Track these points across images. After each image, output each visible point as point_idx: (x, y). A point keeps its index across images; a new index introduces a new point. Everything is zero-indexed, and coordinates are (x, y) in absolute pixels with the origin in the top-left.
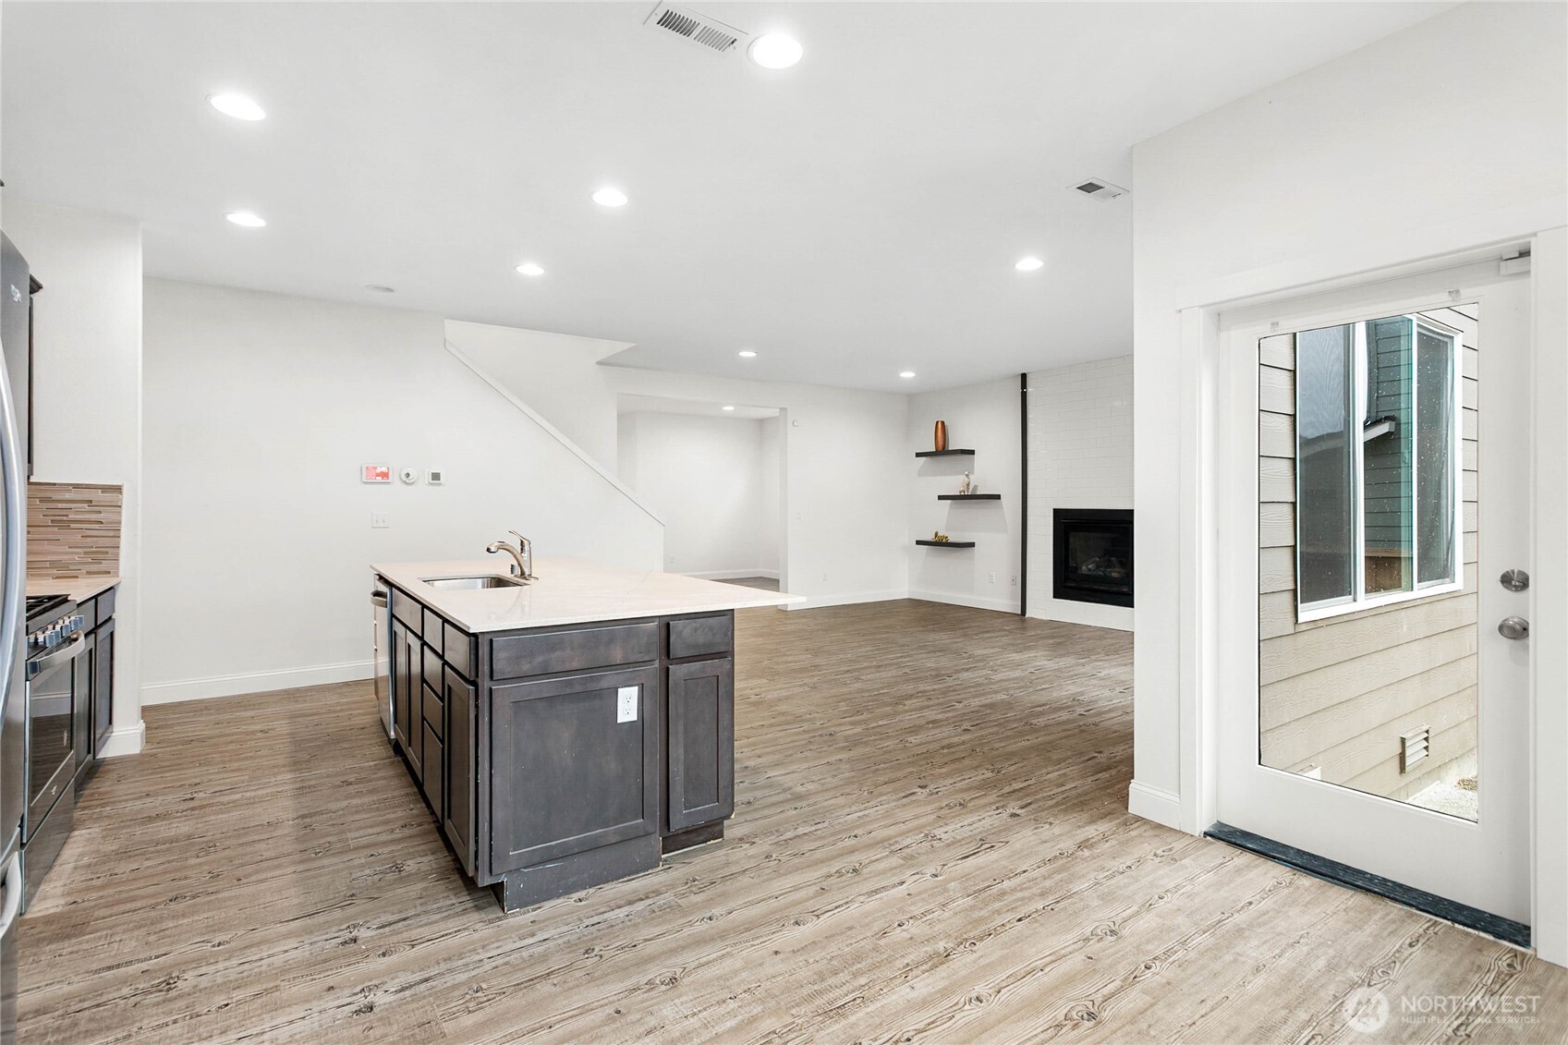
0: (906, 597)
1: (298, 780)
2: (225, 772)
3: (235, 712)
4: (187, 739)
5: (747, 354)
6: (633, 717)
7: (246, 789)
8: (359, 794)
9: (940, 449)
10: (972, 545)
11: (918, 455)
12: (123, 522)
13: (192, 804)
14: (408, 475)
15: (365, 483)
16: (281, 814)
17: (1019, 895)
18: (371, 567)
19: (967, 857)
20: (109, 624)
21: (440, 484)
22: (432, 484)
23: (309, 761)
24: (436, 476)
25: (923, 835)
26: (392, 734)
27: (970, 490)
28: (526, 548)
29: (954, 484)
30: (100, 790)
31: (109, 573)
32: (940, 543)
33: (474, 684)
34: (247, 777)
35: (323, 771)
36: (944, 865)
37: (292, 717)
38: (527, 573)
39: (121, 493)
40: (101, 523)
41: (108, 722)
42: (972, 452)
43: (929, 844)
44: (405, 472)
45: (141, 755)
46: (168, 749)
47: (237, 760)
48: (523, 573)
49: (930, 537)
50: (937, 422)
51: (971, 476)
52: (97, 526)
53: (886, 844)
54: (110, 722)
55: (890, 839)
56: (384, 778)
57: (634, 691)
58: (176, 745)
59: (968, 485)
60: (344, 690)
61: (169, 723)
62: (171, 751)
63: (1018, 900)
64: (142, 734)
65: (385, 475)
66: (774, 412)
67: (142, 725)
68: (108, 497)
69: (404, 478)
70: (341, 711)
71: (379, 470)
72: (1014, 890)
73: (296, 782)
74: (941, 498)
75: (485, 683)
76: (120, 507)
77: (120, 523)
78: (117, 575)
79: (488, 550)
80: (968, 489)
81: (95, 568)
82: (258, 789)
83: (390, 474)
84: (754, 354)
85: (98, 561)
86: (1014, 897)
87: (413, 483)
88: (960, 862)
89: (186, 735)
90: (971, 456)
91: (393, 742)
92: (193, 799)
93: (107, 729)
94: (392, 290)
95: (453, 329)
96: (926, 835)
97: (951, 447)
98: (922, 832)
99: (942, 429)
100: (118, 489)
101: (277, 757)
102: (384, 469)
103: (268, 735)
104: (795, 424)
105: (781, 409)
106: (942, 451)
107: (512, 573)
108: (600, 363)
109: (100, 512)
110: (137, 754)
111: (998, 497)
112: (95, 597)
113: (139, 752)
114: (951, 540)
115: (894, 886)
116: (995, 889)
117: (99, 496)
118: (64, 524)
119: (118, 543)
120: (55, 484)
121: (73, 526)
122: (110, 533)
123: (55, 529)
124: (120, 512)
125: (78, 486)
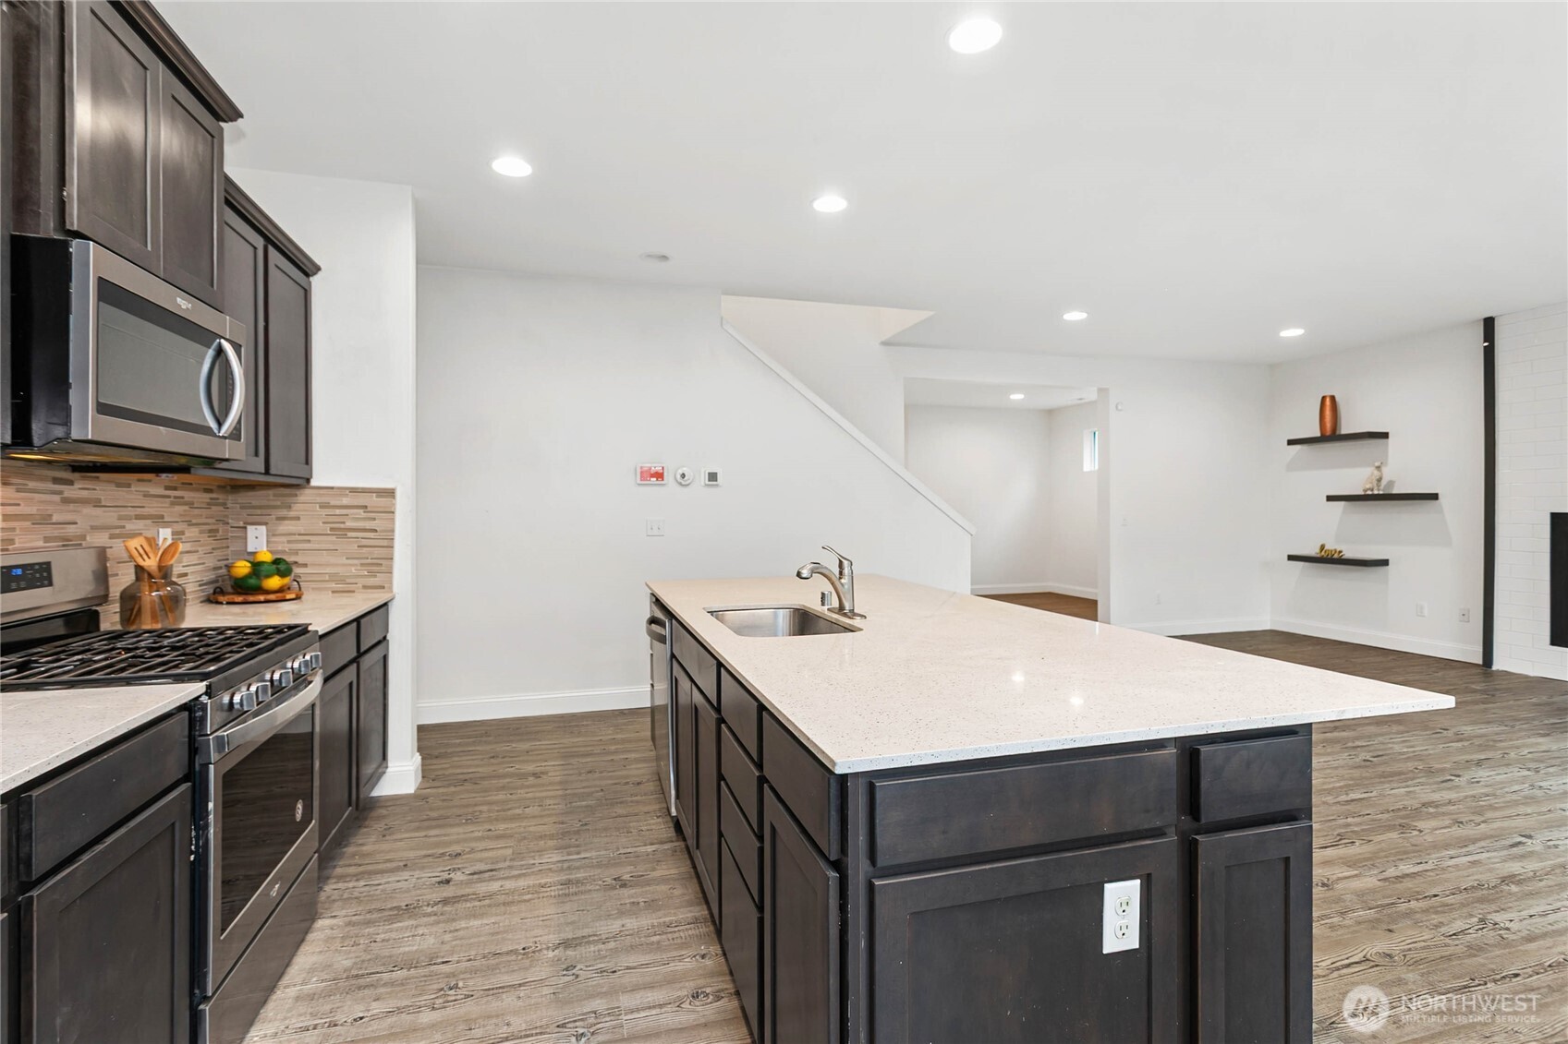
0: (1268, 627)
1: (566, 865)
2: (488, 838)
3: (512, 741)
4: (461, 777)
5: (1075, 316)
6: (1132, 942)
7: (507, 873)
8: (633, 909)
9: (1328, 432)
10: (1385, 563)
11: (1291, 442)
12: (396, 531)
13: (448, 892)
14: (683, 476)
15: (639, 484)
16: (539, 932)
18: (647, 585)
20: (383, 644)
21: (717, 485)
22: (706, 485)
23: (578, 832)
24: (713, 477)
26: (674, 812)
27: (1382, 487)
28: (846, 571)
29: (1355, 479)
30: (364, 848)
31: (384, 587)
32: (1328, 559)
33: (838, 866)
34: (509, 851)
35: (594, 854)
37: (566, 756)
38: (847, 607)
39: (394, 497)
40: (376, 531)
41: (381, 758)
42: (1385, 435)
44: (680, 472)
45: (415, 797)
46: (441, 790)
47: (505, 820)
48: (841, 608)
49: (1312, 550)
50: (1324, 398)
51: (1385, 470)
52: (365, 542)
54: (384, 757)
56: (663, 880)
57: (1133, 887)
58: (449, 786)
59: (1379, 480)
60: (621, 721)
61: (449, 750)
62: (443, 794)
64: (416, 771)
65: (659, 476)
66: (1092, 395)
67: (418, 758)
68: (383, 502)
69: (679, 477)
70: (616, 752)
71: (654, 470)
73: (562, 870)
74: (1330, 498)
75: (859, 867)
76: (393, 513)
77: (393, 531)
78: (391, 589)
79: (799, 575)
80: (1378, 486)
81: (372, 581)
82: (519, 876)
83: (665, 474)
84: (1084, 315)
85: (373, 574)
87: (688, 485)
89: (459, 771)
90: (1384, 440)
91: (675, 820)
92: (448, 881)
93: (379, 766)
94: (668, 259)
95: (729, 304)
97: (1344, 430)
99: (1330, 407)
100: (390, 493)
101: (546, 820)
102: (660, 469)
103: (539, 781)
104: (1120, 407)
105: (1100, 390)
106: (1331, 435)
107: (823, 604)
108: (885, 343)
109: (374, 519)
110: (410, 794)
111: (1434, 497)
112: (358, 620)
113: (412, 791)
114: (1348, 554)
117: (374, 501)
118: (341, 532)
119: (392, 554)
120: (332, 488)
121: (350, 534)
122: (385, 543)
123: (334, 538)
124: (393, 520)
125: (354, 490)
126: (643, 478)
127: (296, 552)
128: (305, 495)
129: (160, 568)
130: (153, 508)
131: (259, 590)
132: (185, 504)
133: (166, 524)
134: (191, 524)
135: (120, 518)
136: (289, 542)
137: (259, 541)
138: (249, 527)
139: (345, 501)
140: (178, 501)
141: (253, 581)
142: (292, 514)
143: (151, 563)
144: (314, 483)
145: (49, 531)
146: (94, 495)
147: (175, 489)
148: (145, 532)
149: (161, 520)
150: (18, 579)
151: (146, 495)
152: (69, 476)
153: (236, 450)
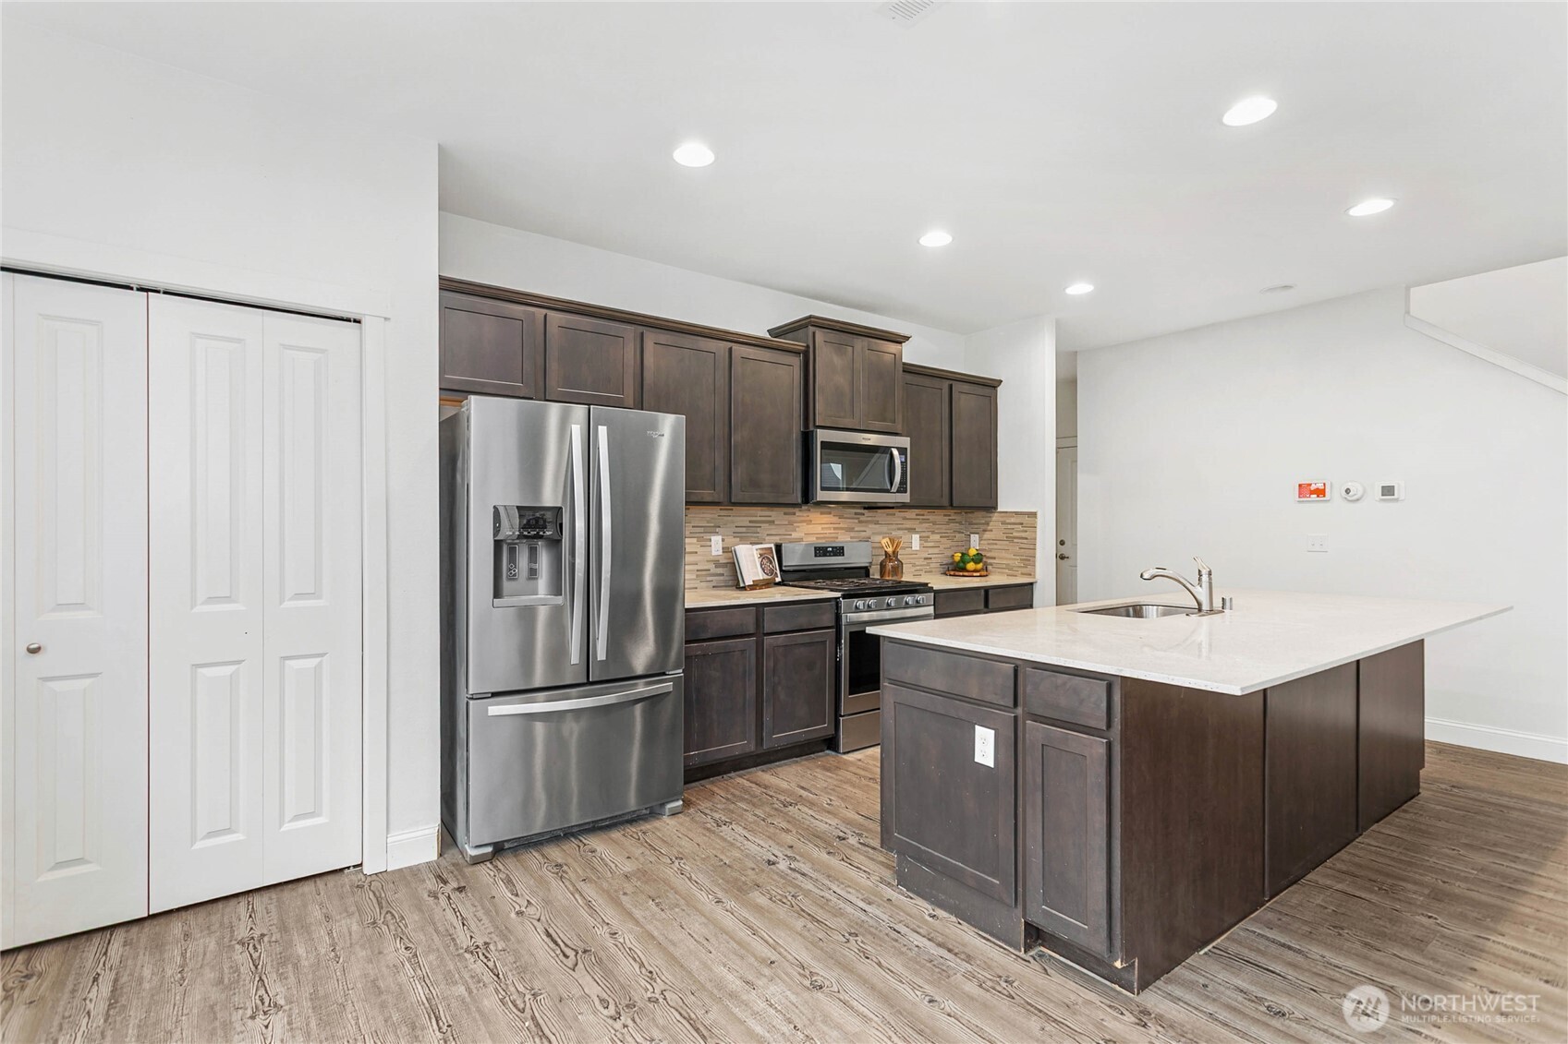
12: (1038, 539)
14: (1348, 491)
15: (1297, 501)
21: (1394, 499)
22: (1383, 499)
24: (1388, 491)
28: (1204, 577)
31: (1033, 575)
39: (1036, 517)
40: (1026, 539)
44: (1344, 487)
52: (1022, 546)
57: (990, 734)
65: (1320, 492)
68: (1031, 520)
69: (1343, 492)
71: (1313, 487)
76: (1036, 527)
77: (1035, 539)
78: (1034, 578)
83: (1327, 490)
85: (1025, 567)
87: (1358, 500)
94: (1291, 287)
100: (1034, 515)
102: (1320, 486)
109: (1027, 531)
117: (1026, 520)
118: (1011, 539)
119: (1035, 553)
120: (1006, 512)
121: (1015, 540)
122: (1032, 547)
123: (1007, 542)
124: (1035, 532)
125: (1017, 513)
126: (1301, 495)
127: (990, 550)
128: (995, 517)
129: (894, 552)
130: (908, 524)
131: (964, 569)
132: (932, 522)
133: (917, 532)
134: (933, 532)
135: (889, 530)
136: (989, 544)
137: (975, 543)
138: (972, 535)
139: (1013, 520)
140: (927, 521)
141: (961, 565)
142: (989, 528)
143: (890, 550)
144: (999, 510)
145: (852, 534)
146: (874, 519)
147: (923, 515)
148: (903, 537)
149: (912, 530)
150: (829, 552)
151: (905, 518)
152: (862, 511)
153: (906, 498)
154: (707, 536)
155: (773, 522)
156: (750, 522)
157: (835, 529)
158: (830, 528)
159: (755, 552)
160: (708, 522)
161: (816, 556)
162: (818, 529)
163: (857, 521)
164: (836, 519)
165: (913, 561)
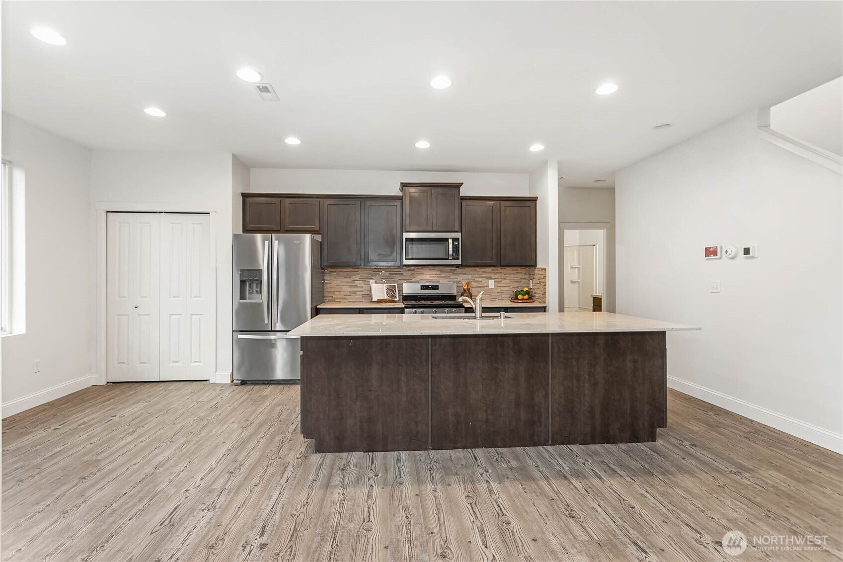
17: (130, 504)
19: (175, 509)
25: (217, 507)
36: (186, 498)
40: (544, 283)
43: (208, 504)
53: (234, 491)
55: (235, 494)
63: (129, 502)
65: (715, 253)
71: (712, 250)
72: (135, 505)
83: (718, 251)
86: (132, 502)
88: (178, 504)
96: (215, 508)
98: (220, 508)
102: (715, 248)
115: (204, 476)
116: (146, 500)
117: (544, 272)
118: (540, 283)
119: (546, 291)
120: (540, 268)
123: (539, 285)
126: (706, 255)
127: (535, 289)
128: (535, 271)
130: (486, 275)
131: (518, 299)
132: (503, 274)
133: (492, 279)
134: (505, 279)
136: (534, 285)
138: (530, 281)
139: (541, 273)
142: (532, 276)
143: (466, 287)
144: (538, 267)
145: (449, 280)
146: (463, 272)
147: (497, 270)
148: (483, 281)
149: (490, 278)
150: (430, 288)
151: (483, 272)
152: (455, 268)
153: (459, 262)
154: (367, 280)
155: (402, 274)
156: (389, 274)
157: (438, 277)
158: (434, 277)
159: (385, 287)
160: (368, 274)
161: (421, 289)
162: (428, 277)
163: (452, 273)
164: (439, 273)
165: (489, 293)
